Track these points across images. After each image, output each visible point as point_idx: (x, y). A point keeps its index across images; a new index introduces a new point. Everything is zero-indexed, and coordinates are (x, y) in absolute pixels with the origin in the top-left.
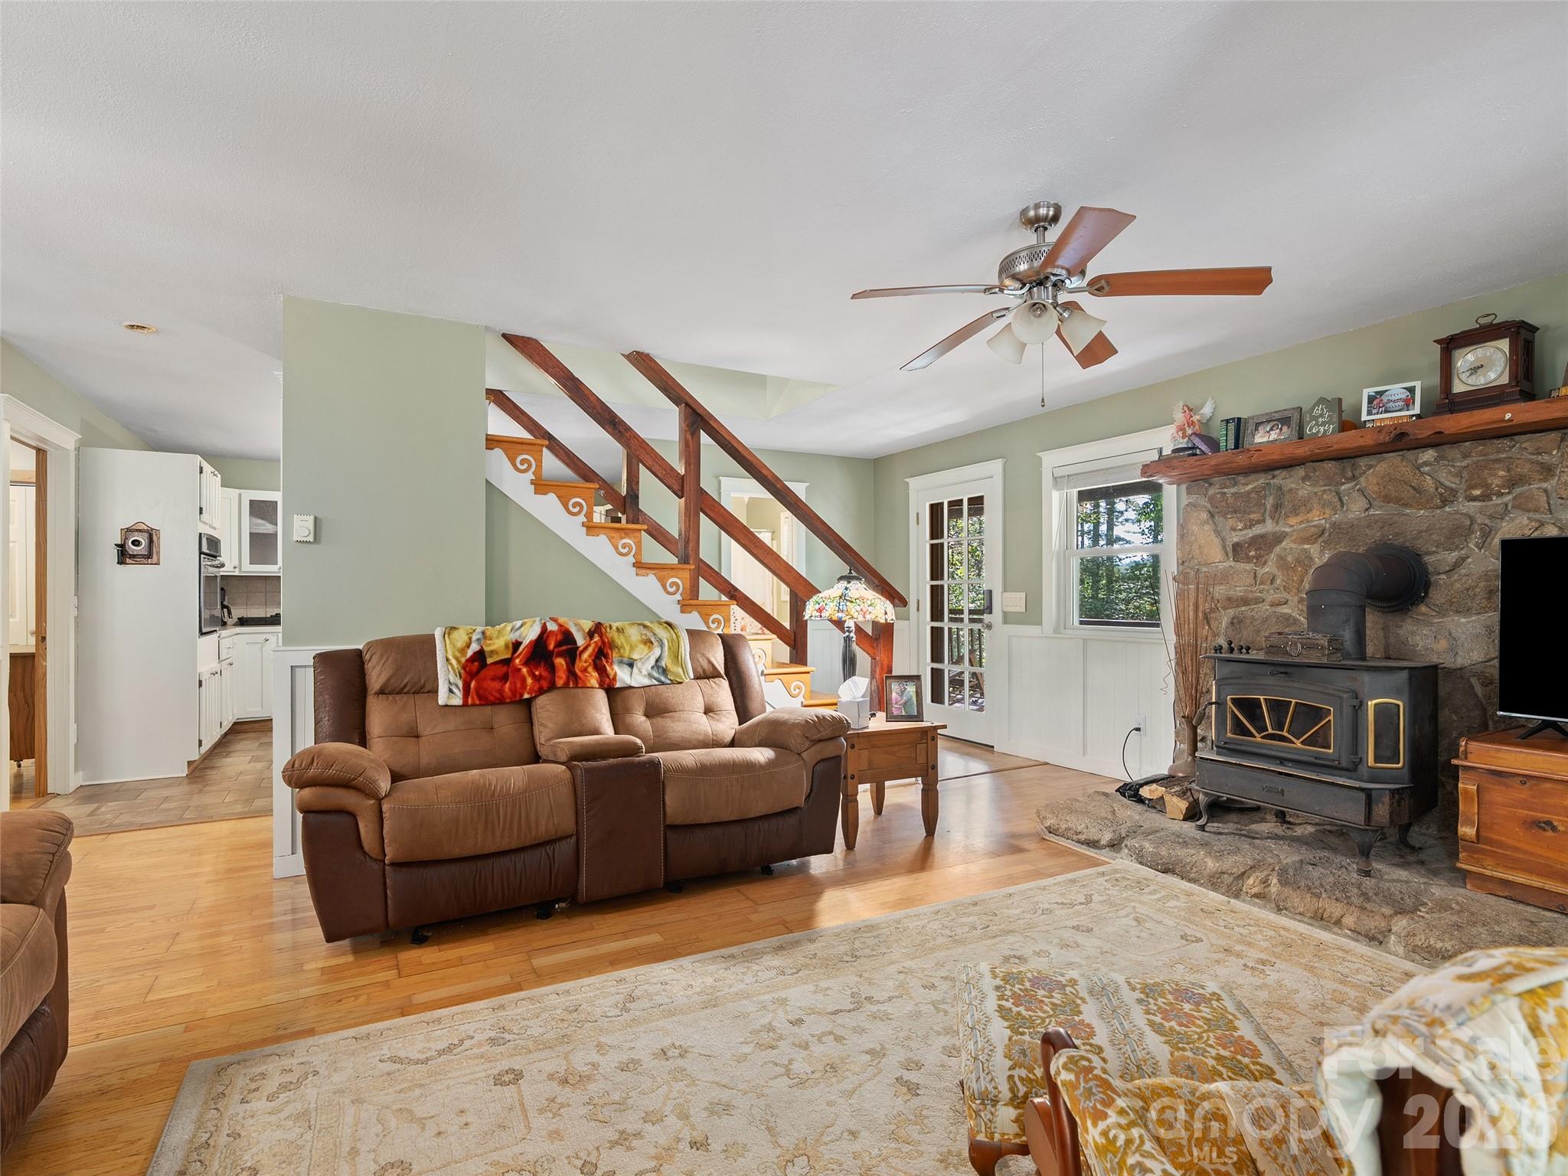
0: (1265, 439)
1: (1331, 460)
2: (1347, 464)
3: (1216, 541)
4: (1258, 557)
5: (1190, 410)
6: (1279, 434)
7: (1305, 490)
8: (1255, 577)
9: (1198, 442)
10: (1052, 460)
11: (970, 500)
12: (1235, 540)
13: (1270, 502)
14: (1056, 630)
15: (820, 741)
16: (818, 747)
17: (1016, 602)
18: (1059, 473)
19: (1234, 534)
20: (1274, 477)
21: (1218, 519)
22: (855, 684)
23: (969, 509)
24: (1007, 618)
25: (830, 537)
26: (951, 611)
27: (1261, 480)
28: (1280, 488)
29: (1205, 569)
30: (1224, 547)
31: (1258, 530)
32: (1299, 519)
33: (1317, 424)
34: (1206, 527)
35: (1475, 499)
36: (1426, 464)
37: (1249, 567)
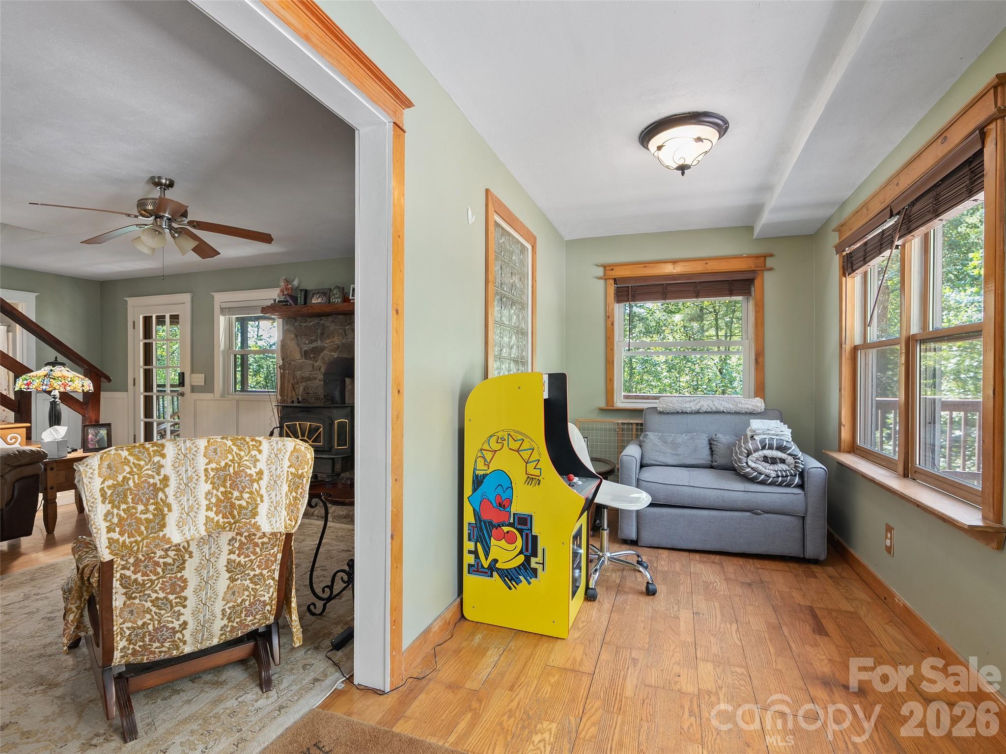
0: (316, 302)
1: (342, 314)
3: (298, 349)
4: (314, 358)
5: (287, 281)
6: (322, 300)
7: (332, 327)
8: (313, 367)
9: (288, 299)
10: (220, 298)
11: (171, 316)
12: (306, 349)
13: (319, 331)
14: (223, 396)
15: (21, 466)
16: (19, 470)
17: (199, 379)
18: (224, 305)
19: (305, 346)
20: (321, 320)
21: (299, 338)
22: (56, 430)
23: (170, 322)
24: (194, 389)
25: (45, 336)
26: (158, 386)
27: (316, 320)
28: (324, 325)
29: (293, 363)
30: (301, 352)
31: (314, 345)
32: (330, 341)
33: (335, 298)
34: (293, 342)
37: (311, 362)
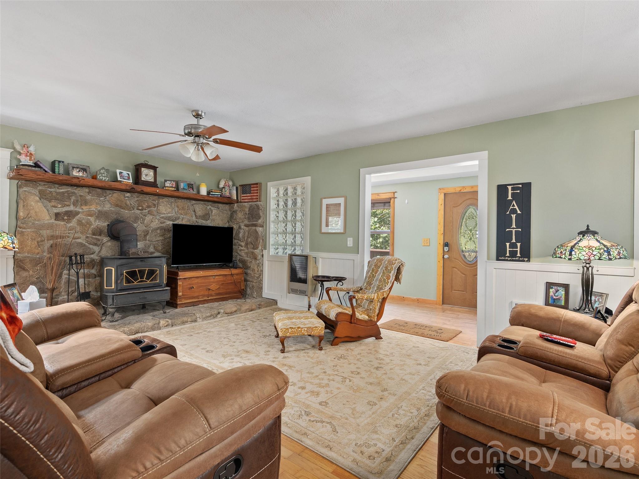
2: (104, 191)
3: (45, 211)
4: (67, 220)
7: (89, 197)
8: (66, 227)
13: (73, 198)
19: (55, 209)
20: (74, 189)
21: (45, 201)
27: (69, 189)
29: (37, 222)
30: (50, 214)
31: (67, 209)
32: (86, 207)
33: (102, 176)
34: (38, 203)
35: (140, 210)
36: (127, 197)
37: (63, 223)
